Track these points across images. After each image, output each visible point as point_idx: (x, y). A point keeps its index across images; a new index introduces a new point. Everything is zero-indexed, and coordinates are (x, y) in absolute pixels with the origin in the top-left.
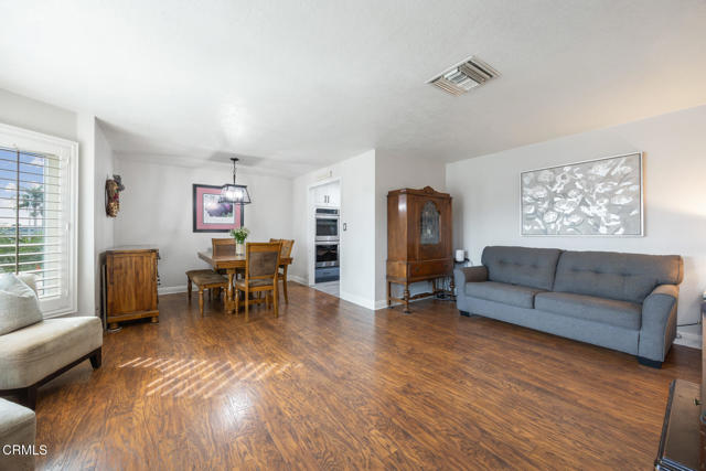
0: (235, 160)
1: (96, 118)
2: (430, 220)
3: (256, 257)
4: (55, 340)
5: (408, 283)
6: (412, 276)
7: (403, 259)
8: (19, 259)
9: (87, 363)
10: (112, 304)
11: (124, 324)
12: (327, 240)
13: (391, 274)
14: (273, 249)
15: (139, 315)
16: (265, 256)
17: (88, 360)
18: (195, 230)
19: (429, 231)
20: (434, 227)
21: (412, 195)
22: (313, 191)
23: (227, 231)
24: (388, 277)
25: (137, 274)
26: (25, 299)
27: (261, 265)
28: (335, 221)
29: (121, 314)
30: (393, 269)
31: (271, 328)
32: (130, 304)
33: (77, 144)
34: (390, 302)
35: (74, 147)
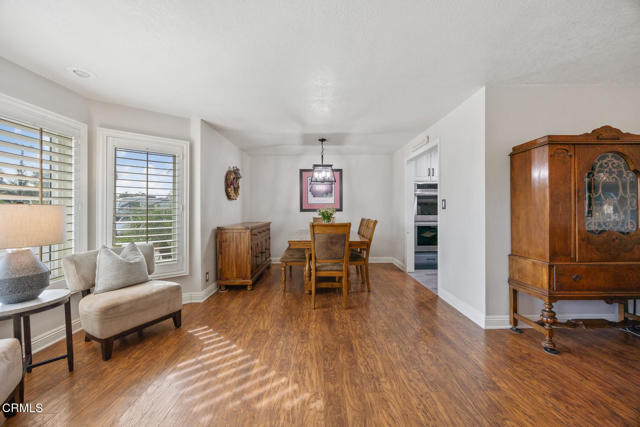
0: (323, 140)
1: (202, 120)
2: (610, 188)
3: (321, 238)
4: (131, 302)
5: (552, 299)
6: (560, 288)
7: (542, 257)
8: (148, 232)
9: (170, 321)
10: (221, 270)
11: (229, 288)
12: (427, 220)
13: (517, 277)
14: (340, 231)
15: (238, 282)
16: (332, 238)
17: (171, 319)
18: (302, 210)
19: (608, 209)
20: (622, 201)
21: (558, 146)
22: (413, 163)
23: (315, 210)
24: (511, 280)
25: (237, 247)
26: (131, 264)
27: (327, 248)
28: (436, 197)
29: (227, 279)
30: (520, 271)
31: (330, 322)
32: (232, 272)
33: (188, 143)
34: (515, 322)
35: (186, 145)
